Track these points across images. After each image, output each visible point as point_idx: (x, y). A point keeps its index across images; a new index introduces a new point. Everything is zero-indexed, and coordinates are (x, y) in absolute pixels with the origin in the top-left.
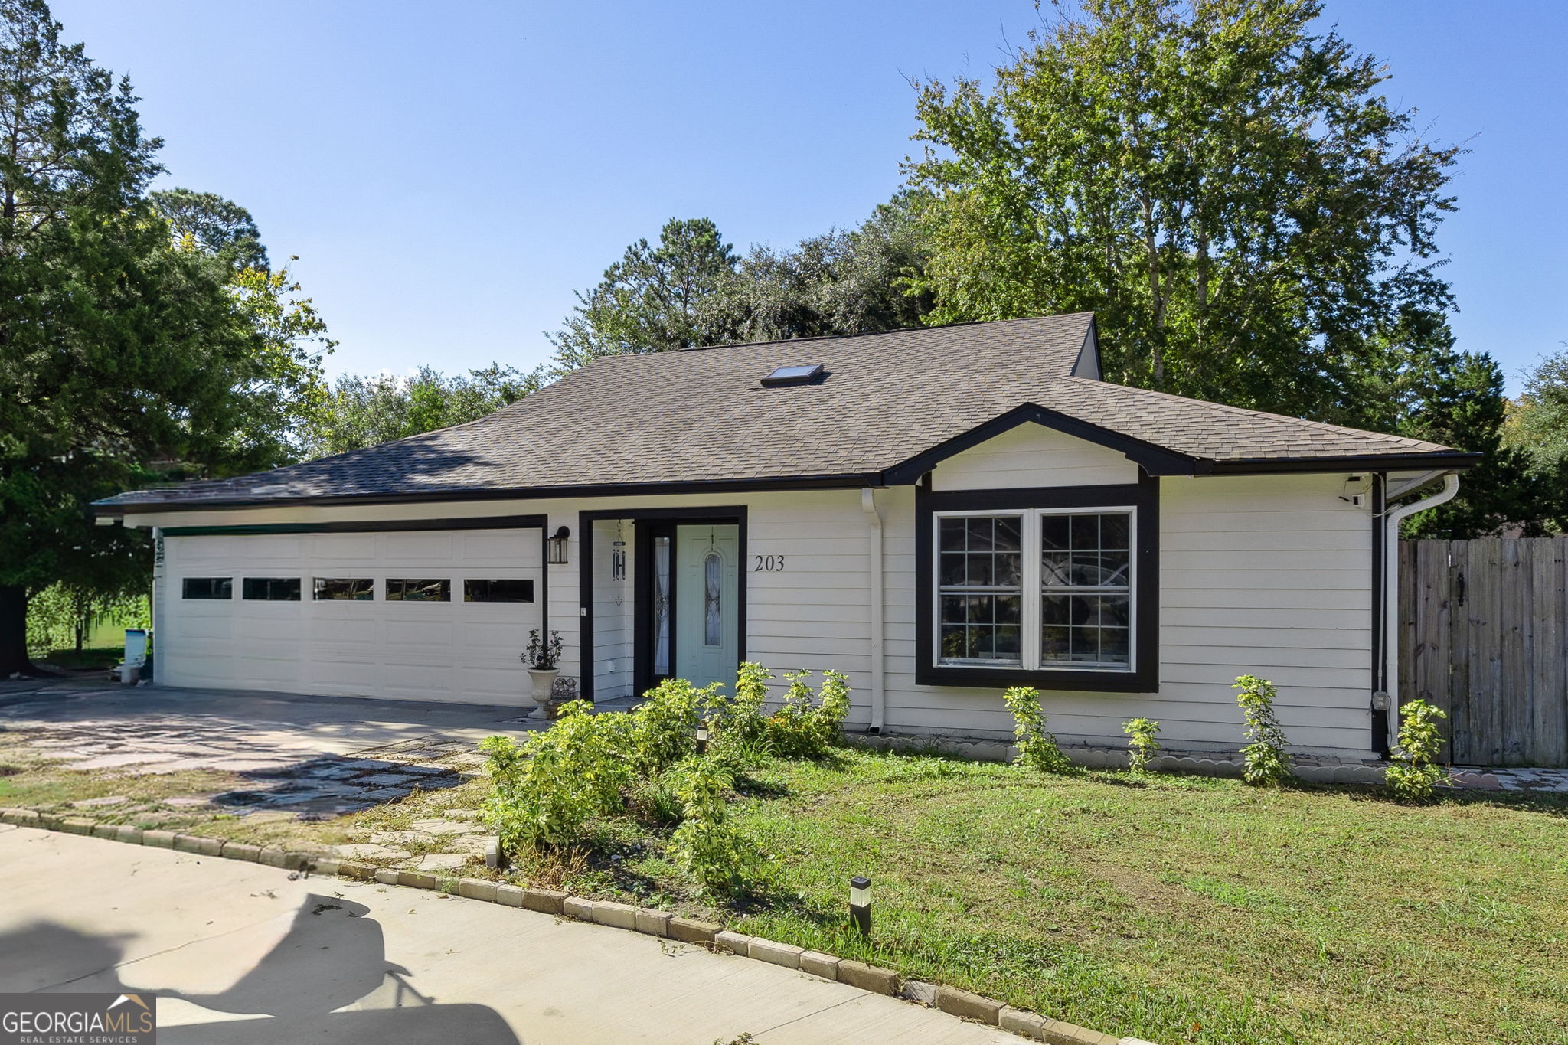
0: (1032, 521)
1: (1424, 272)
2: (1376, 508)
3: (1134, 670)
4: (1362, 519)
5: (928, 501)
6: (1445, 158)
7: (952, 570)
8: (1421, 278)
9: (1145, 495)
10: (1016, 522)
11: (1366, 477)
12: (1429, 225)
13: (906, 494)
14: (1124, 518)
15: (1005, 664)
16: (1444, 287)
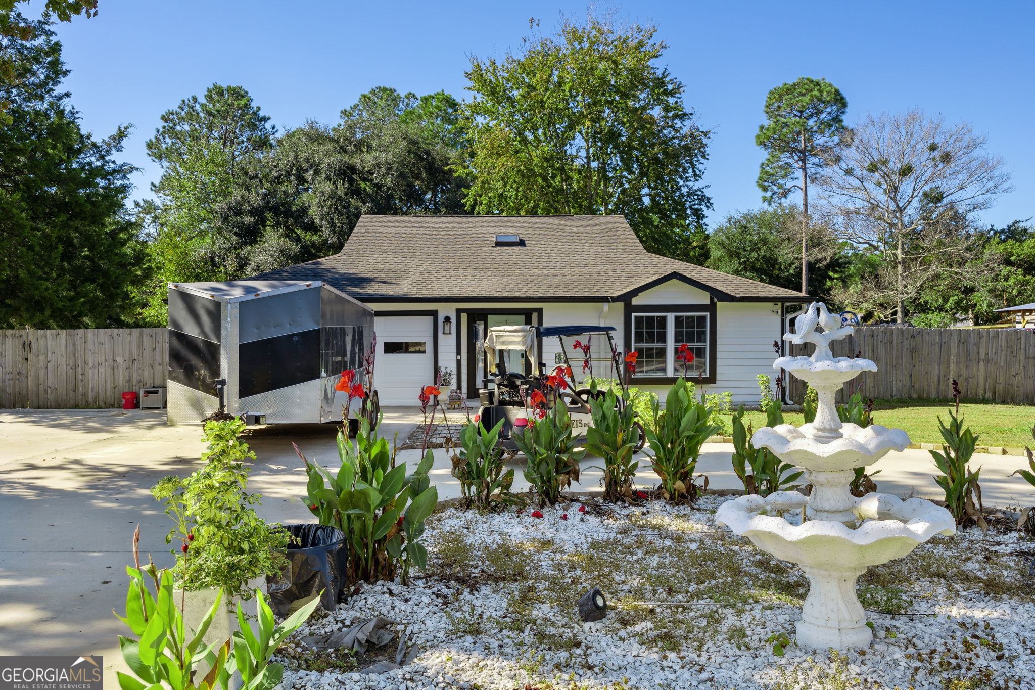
0: (671, 317)
1: (700, 190)
2: (783, 315)
3: (708, 375)
4: (778, 318)
5: (629, 309)
6: (706, 134)
7: (639, 337)
8: (699, 193)
9: (711, 308)
10: (664, 319)
11: (780, 304)
12: (700, 167)
13: (621, 305)
14: (704, 318)
15: (660, 375)
16: (709, 199)
